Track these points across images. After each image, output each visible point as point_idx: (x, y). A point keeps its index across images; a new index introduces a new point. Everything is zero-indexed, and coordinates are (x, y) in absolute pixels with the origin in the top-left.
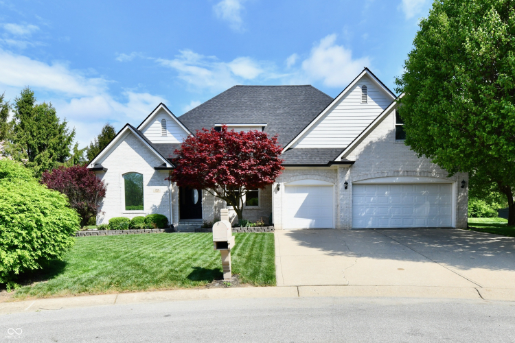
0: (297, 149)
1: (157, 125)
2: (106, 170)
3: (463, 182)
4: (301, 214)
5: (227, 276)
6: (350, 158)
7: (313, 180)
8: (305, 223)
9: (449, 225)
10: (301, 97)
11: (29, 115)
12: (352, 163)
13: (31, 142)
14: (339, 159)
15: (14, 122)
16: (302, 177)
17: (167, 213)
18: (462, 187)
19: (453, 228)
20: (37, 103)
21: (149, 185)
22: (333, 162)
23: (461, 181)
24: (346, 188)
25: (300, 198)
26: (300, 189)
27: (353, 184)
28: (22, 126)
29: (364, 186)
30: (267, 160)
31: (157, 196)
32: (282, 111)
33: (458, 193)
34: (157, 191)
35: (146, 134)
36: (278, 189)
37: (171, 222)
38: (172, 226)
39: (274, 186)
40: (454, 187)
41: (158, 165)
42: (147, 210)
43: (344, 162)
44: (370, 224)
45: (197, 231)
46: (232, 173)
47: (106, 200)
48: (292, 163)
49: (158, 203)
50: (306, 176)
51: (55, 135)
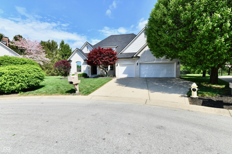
0: (124, 53)
1: (86, 48)
2: (72, 61)
3: (178, 62)
4: (124, 73)
5: (77, 92)
6: (139, 55)
7: (128, 62)
8: (125, 76)
9: (173, 77)
10: (130, 37)
11: (63, 47)
12: (139, 57)
13: (63, 54)
14: (135, 56)
15: (59, 49)
16: (125, 62)
17: (87, 73)
18: (178, 64)
19: (174, 78)
20: (65, 43)
21: (82, 65)
22: (133, 57)
23: (177, 62)
24: (138, 65)
25: (124, 68)
26: (124, 65)
27: (140, 64)
28: (61, 50)
29: (144, 64)
30: (112, 57)
31: (85, 68)
32: (123, 42)
33: (177, 66)
34: (85, 66)
35: (83, 51)
36: (117, 65)
37: (88, 75)
38: (89, 76)
39: (116, 64)
40: (175, 64)
41: (85, 59)
42: (82, 72)
43: (137, 57)
44: (145, 76)
45: (94, 78)
46: (101, 61)
47: (72, 69)
48: (121, 57)
49: (85, 69)
50: (126, 61)
51: (69, 52)
